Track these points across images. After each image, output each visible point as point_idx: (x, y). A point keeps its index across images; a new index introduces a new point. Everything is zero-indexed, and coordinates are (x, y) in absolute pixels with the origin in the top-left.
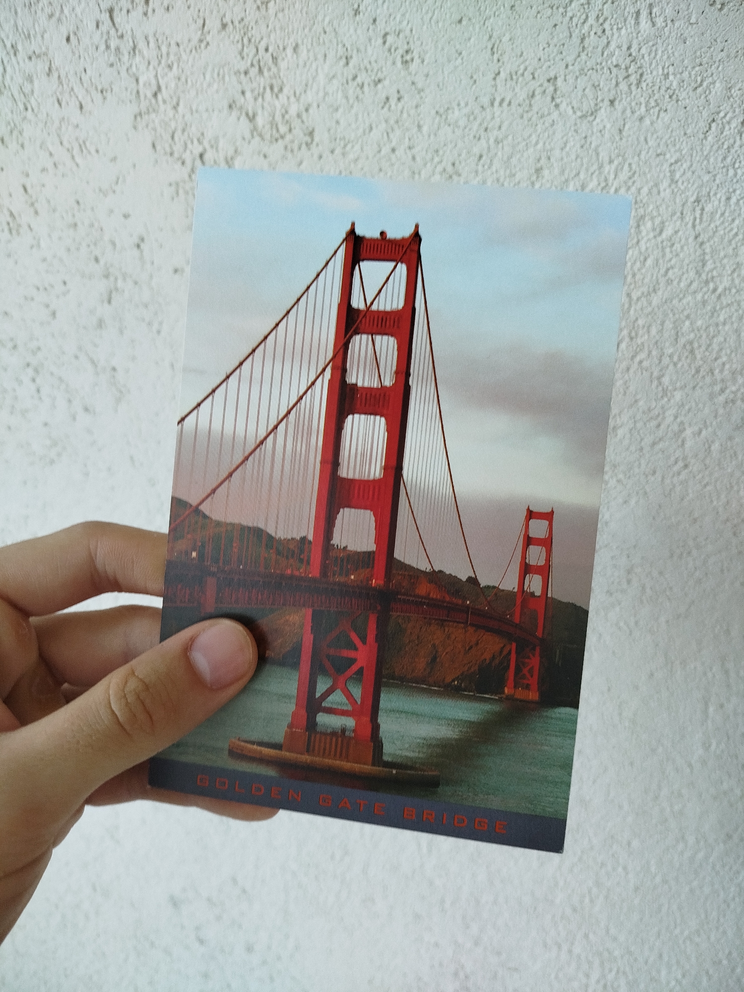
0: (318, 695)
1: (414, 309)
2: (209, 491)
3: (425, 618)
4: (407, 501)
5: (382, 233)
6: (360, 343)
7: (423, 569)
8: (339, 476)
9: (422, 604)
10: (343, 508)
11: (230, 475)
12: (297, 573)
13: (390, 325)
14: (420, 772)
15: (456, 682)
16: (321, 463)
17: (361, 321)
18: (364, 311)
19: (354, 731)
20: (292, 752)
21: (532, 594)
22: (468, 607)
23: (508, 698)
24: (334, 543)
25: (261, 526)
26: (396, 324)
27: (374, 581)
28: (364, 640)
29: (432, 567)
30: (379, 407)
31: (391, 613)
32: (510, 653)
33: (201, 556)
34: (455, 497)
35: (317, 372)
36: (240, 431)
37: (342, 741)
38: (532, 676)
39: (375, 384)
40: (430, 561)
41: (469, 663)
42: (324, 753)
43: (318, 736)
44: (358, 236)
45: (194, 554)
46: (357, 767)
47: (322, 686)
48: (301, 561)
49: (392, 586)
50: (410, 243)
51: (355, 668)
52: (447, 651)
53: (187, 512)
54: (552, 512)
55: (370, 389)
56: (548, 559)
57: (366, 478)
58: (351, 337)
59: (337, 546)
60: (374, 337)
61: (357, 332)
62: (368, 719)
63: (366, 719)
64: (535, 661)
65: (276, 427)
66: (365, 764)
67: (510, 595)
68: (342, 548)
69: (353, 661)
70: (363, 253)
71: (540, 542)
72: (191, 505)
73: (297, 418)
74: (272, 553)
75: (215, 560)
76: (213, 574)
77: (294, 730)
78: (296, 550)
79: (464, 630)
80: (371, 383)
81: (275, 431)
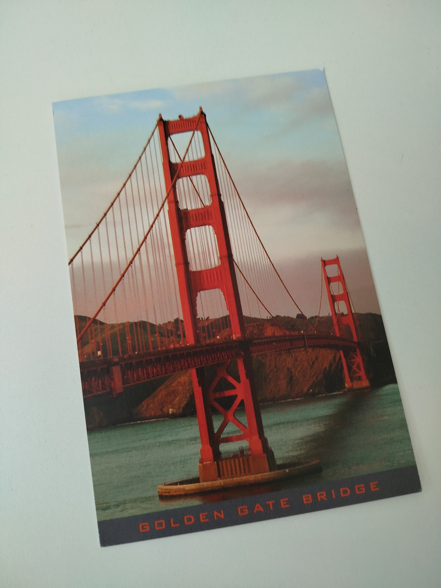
0: (216, 431)
1: (212, 156)
2: (101, 305)
3: (276, 351)
4: (242, 276)
5: (180, 117)
6: (183, 183)
7: (265, 318)
8: (191, 271)
9: (271, 342)
10: (199, 292)
11: (114, 290)
12: (177, 346)
13: (199, 168)
14: (305, 465)
15: (311, 390)
16: (176, 266)
17: (180, 170)
18: (180, 164)
19: (249, 449)
20: (208, 481)
21: (342, 314)
22: (303, 335)
23: (351, 390)
24: (199, 317)
25: (144, 319)
26: (203, 167)
27: (234, 335)
28: (238, 379)
29: (271, 315)
30: (206, 220)
31: (252, 355)
32: (340, 358)
33: (104, 353)
34: (273, 265)
35: (158, 206)
36: (114, 258)
37: (243, 460)
38: (360, 370)
39: (200, 206)
40: (268, 311)
41: (316, 373)
42: (232, 473)
43: (224, 462)
44: (165, 121)
45: (99, 353)
46: (259, 476)
47: (217, 424)
48: (179, 336)
49: (248, 336)
50: (199, 119)
51: (237, 402)
52: (298, 370)
53: (88, 325)
54: (338, 258)
55: (197, 210)
56: (345, 289)
57: (210, 268)
58: (176, 181)
59: (202, 318)
60: (191, 177)
61: (179, 177)
62: (257, 437)
63: (256, 438)
64: (358, 359)
65: (139, 250)
66: (264, 472)
67: (328, 319)
68: (205, 319)
69: (235, 397)
70: (171, 130)
71: (336, 279)
72: (90, 318)
73: (152, 240)
74: (156, 336)
75: (116, 353)
76: (116, 364)
77: (205, 463)
78: (173, 330)
79: (305, 352)
80: (197, 206)
81: (139, 252)
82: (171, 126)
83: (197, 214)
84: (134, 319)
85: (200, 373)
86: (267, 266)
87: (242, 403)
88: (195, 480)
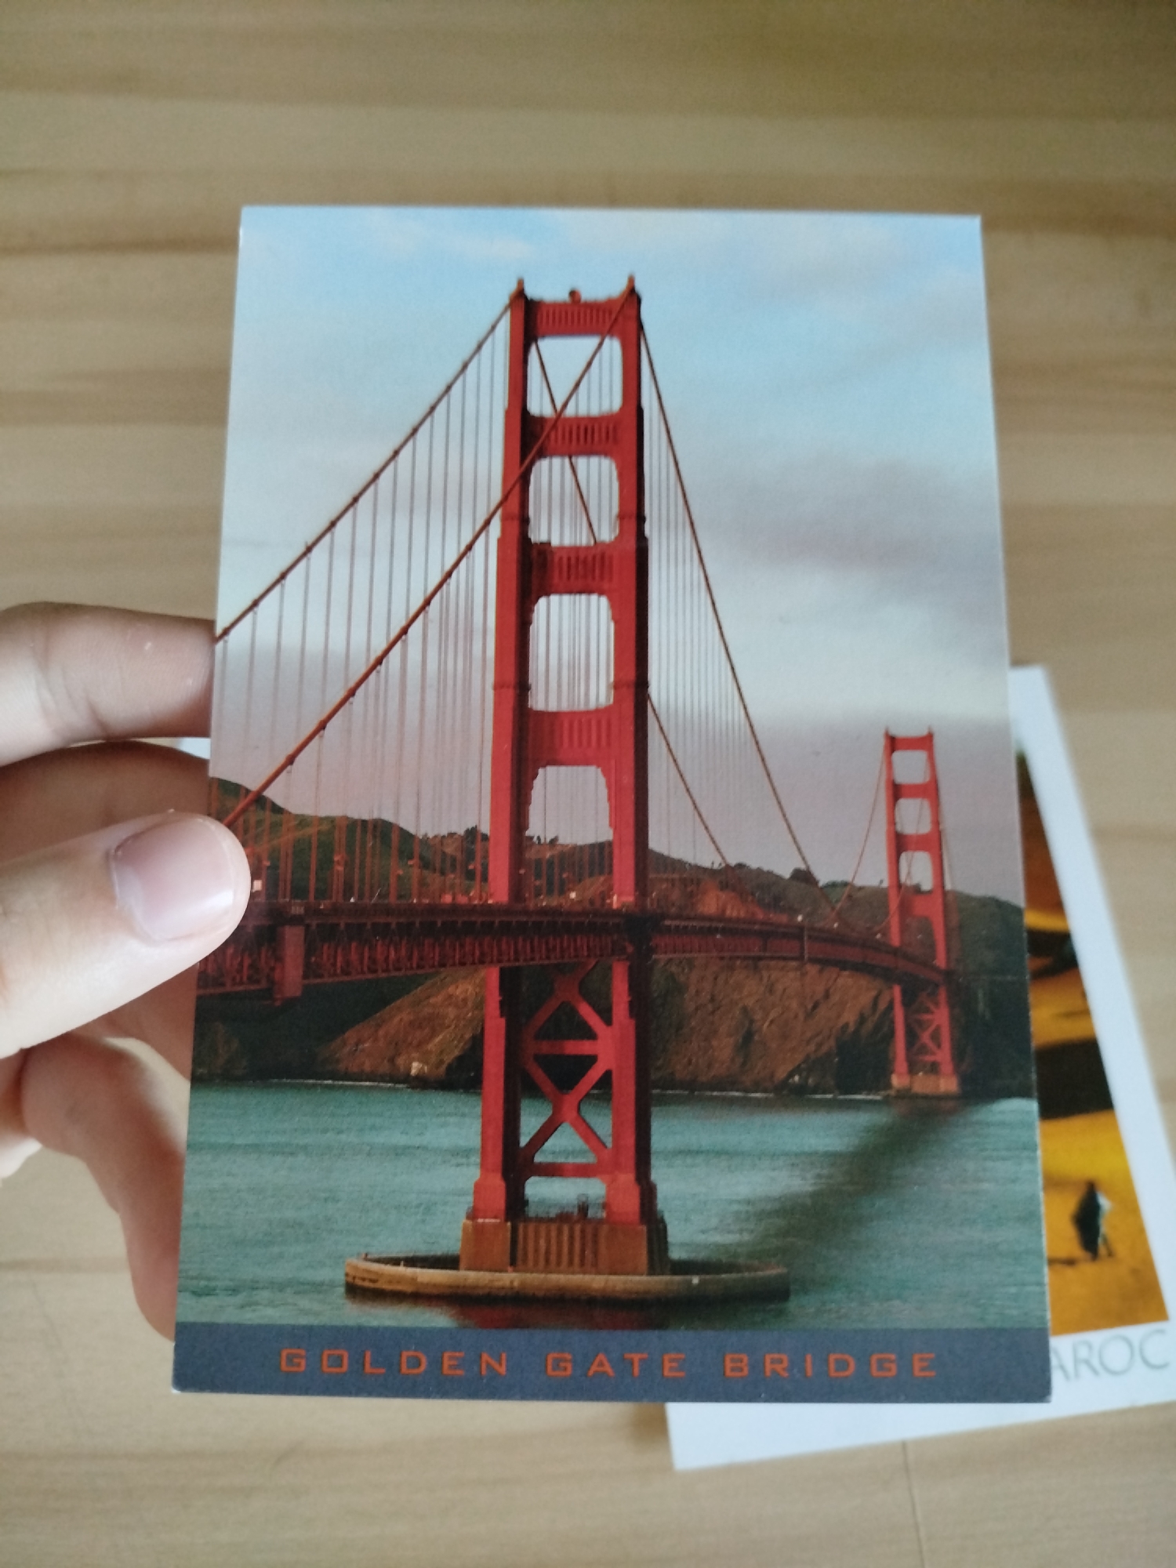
0: (524, 1141)
1: (640, 411)
2: (281, 760)
3: (722, 958)
4: (664, 743)
5: (573, 294)
6: (549, 473)
7: (707, 865)
8: (531, 709)
9: (712, 931)
10: (544, 766)
11: (322, 726)
12: (462, 900)
13: (600, 438)
14: (747, 1274)
15: (797, 1078)
16: (495, 689)
17: (548, 436)
18: (550, 419)
19: (605, 1206)
20: (480, 1270)
21: (917, 889)
22: (801, 928)
23: (905, 1095)
24: (532, 834)
25: (388, 816)
26: (611, 436)
27: (615, 898)
28: (607, 1016)
29: (723, 858)
30: (594, 578)
31: (654, 957)
32: (890, 1006)
33: (270, 886)
34: (751, 726)
35: (474, 524)
36: (337, 644)
37: (583, 1232)
38: (939, 1046)
39: (583, 540)
40: (718, 849)
41: (817, 1036)
42: (548, 1262)
43: (531, 1227)
44: (532, 300)
46: (618, 1282)
47: (530, 1123)
48: (470, 875)
49: (652, 905)
50: (622, 306)
51: (595, 1074)
52: (771, 1017)
53: (239, 806)
54: (931, 735)
55: (576, 549)
56: (936, 822)
57: (582, 708)
58: (532, 463)
59: (539, 838)
60: (573, 459)
61: (542, 454)
62: (631, 1177)
63: (627, 1178)
64: (940, 1017)
65: (404, 631)
66: (635, 1272)
67: (874, 898)
68: (548, 840)
69: (592, 1060)
70: (542, 323)
71: (916, 791)
72: (248, 791)
73: (444, 610)
74: (411, 866)
75: (299, 892)
76: (296, 920)
77: (480, 1221)
78: (459, 855)
79: (798, 973)
80: (576, 540)
81: (404, 637)
82: (545, 315)
83: (573, 561)
84: (361, 810)
85: (509, 982)
86: (737, 728)
87: (606, 1081)
88: (448, 1262)
